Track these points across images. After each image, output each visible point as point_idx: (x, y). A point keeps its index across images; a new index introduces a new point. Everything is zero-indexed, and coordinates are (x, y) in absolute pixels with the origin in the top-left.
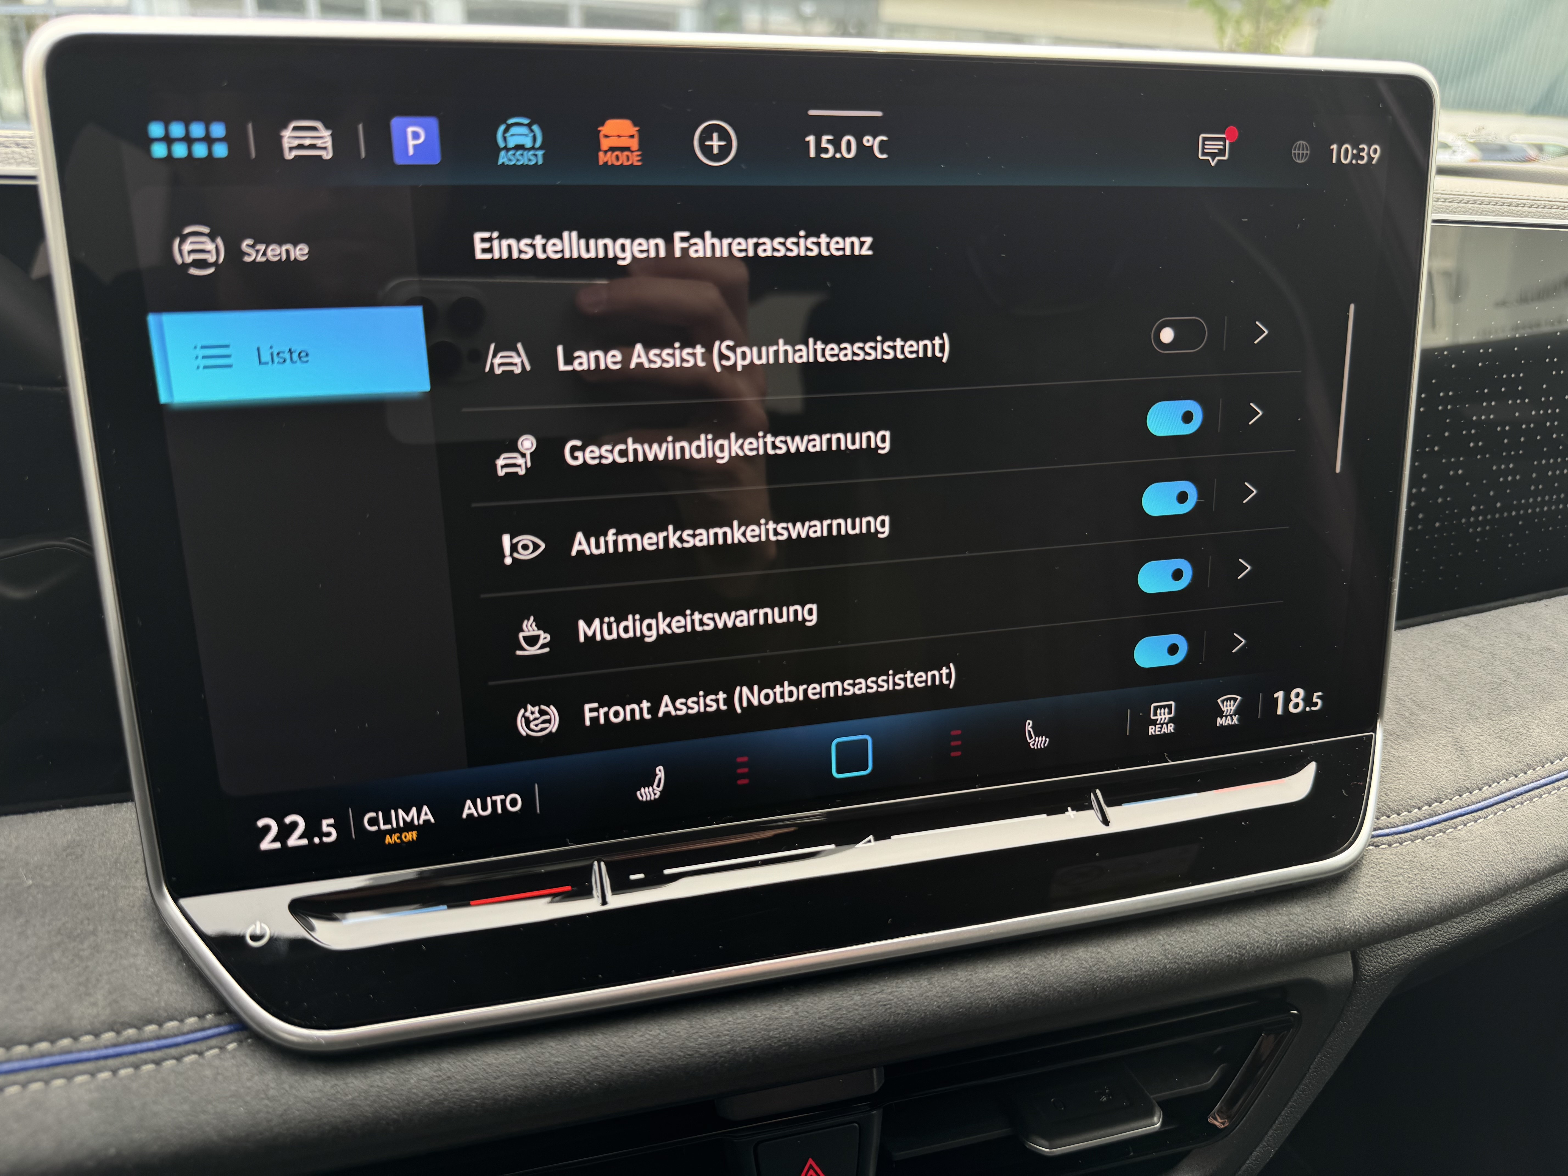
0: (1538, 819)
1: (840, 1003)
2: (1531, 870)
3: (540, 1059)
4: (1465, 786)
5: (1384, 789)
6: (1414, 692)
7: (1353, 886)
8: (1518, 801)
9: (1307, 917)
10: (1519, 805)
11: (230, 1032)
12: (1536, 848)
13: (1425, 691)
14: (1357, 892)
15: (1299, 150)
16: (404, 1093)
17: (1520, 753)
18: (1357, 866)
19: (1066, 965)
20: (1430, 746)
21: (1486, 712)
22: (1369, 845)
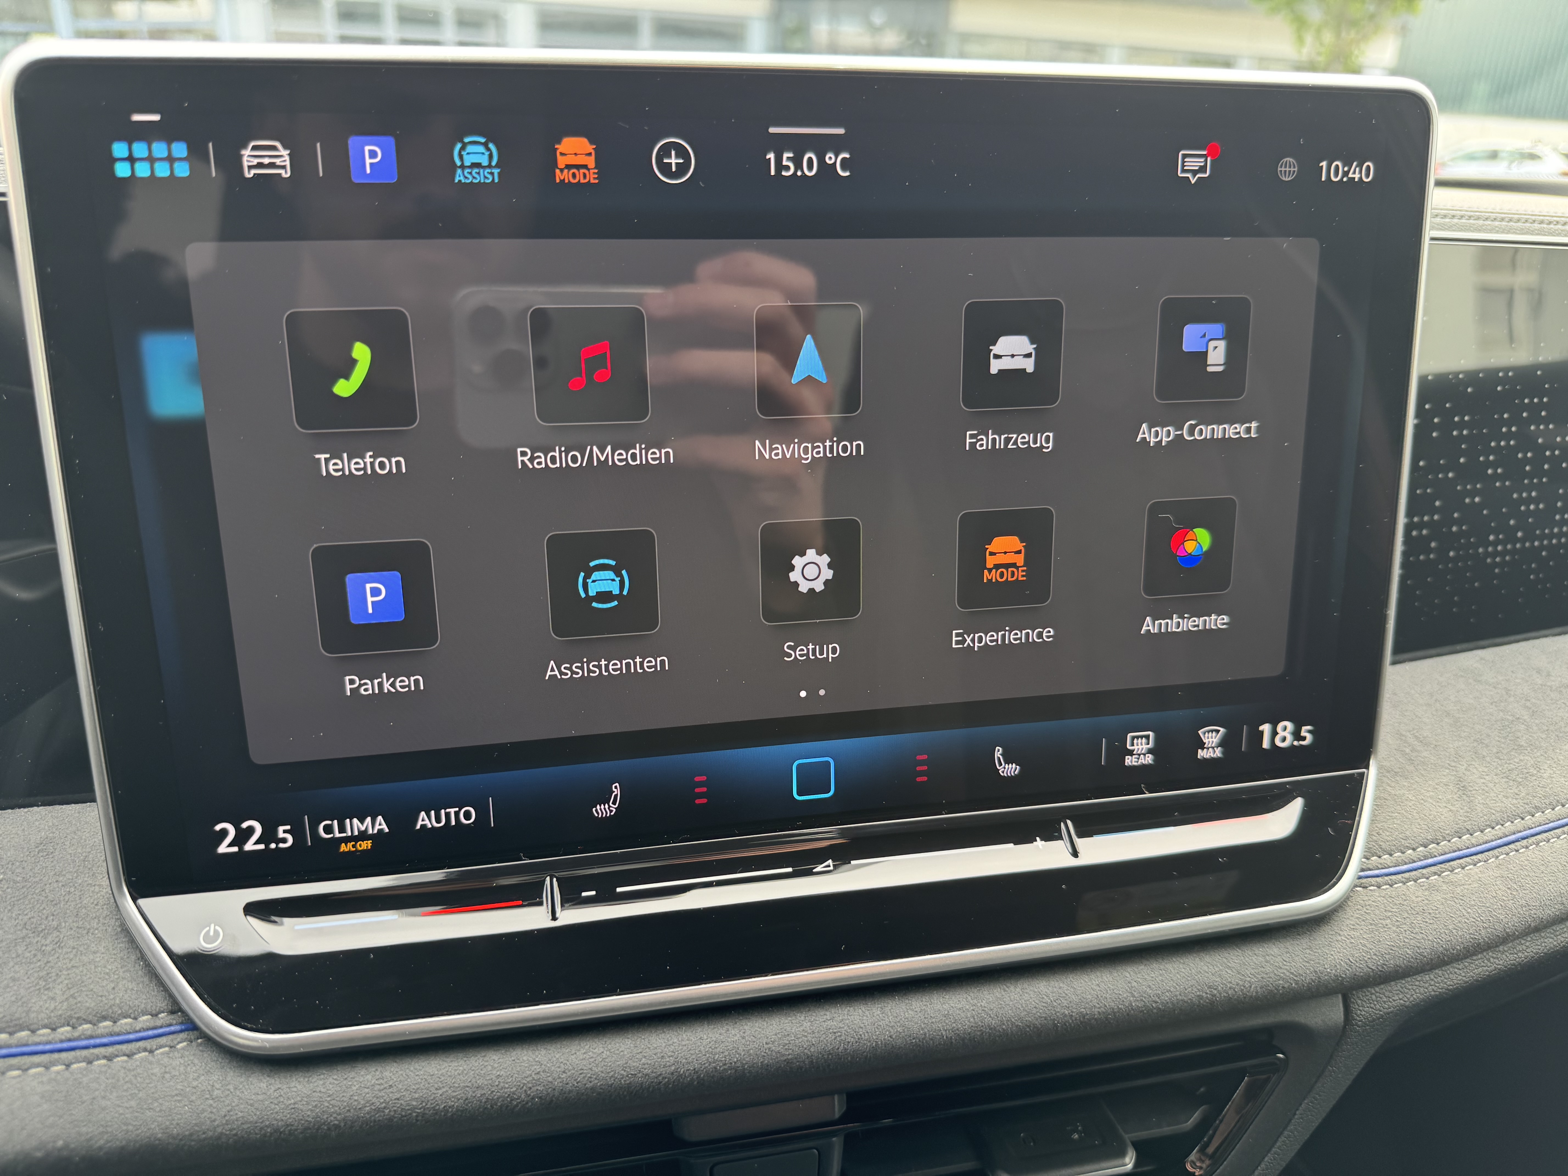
0: (1543, 865)
1: (788, 1029)
2: (1533, 917)
3: (481, 1072)
4: (1465, 827)
5: (1376, 828)
6: (1416, 727)
7: (1336, 928)
8: (1523, 845)
9: (1284, 958)
10: (1524, 849)
11: (181, 1031)
12: (1540, 895)
13: (1429, 727)
14: (1339, 934)
15: (1286, 167)
16: (345, 1099)
17: (1528, 794)
18: (1342, 907)
19: (1026, 999)
20: (1430, 785)
21: (1495, 750)
22: (1356, 886)
